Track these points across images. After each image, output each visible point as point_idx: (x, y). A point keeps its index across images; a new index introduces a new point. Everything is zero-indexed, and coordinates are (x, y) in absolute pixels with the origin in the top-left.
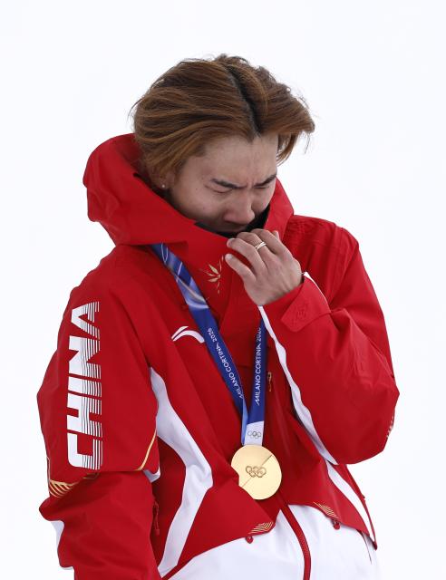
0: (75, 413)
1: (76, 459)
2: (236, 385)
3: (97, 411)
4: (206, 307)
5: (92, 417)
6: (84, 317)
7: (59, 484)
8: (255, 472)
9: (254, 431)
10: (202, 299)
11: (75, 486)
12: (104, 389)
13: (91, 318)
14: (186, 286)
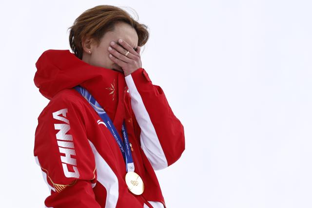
0: (64, 155)
1: (68, 174)
2: (120, 146)
3: (74, 154)
4: (105, 112)
5: (72, 156)
6: (61, 115)
7: (60, 185)
8: (135, 183)
9: (130, 166)
10: (103, 110)
11: (67, 187)
12: (75, 145)
13: (64, 115)
14: (93, 105)
